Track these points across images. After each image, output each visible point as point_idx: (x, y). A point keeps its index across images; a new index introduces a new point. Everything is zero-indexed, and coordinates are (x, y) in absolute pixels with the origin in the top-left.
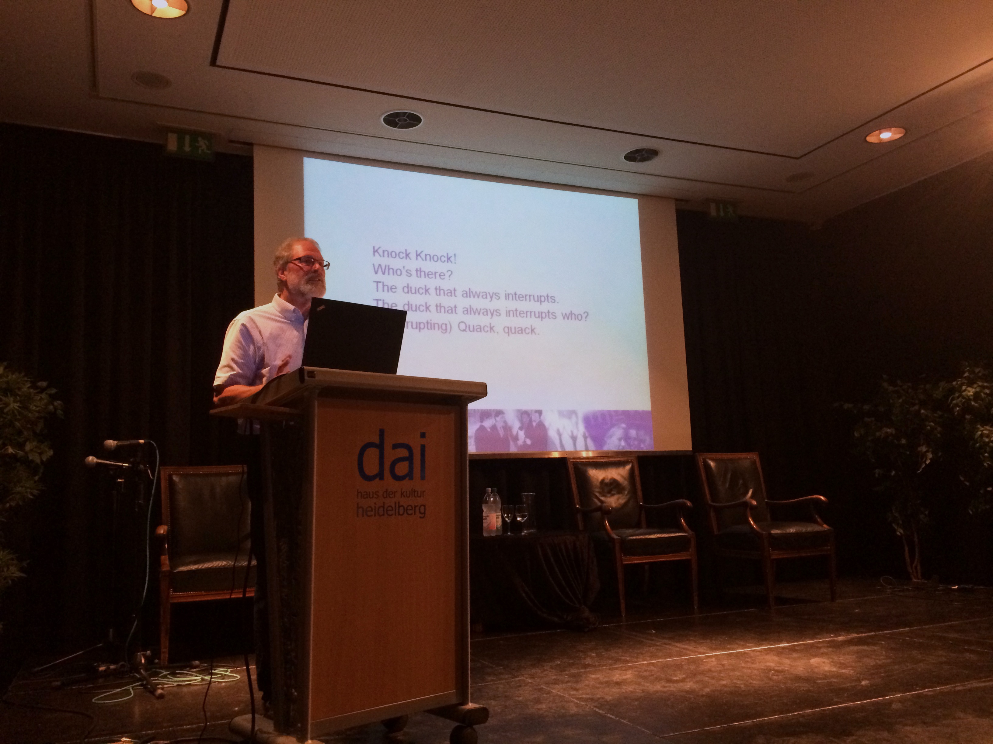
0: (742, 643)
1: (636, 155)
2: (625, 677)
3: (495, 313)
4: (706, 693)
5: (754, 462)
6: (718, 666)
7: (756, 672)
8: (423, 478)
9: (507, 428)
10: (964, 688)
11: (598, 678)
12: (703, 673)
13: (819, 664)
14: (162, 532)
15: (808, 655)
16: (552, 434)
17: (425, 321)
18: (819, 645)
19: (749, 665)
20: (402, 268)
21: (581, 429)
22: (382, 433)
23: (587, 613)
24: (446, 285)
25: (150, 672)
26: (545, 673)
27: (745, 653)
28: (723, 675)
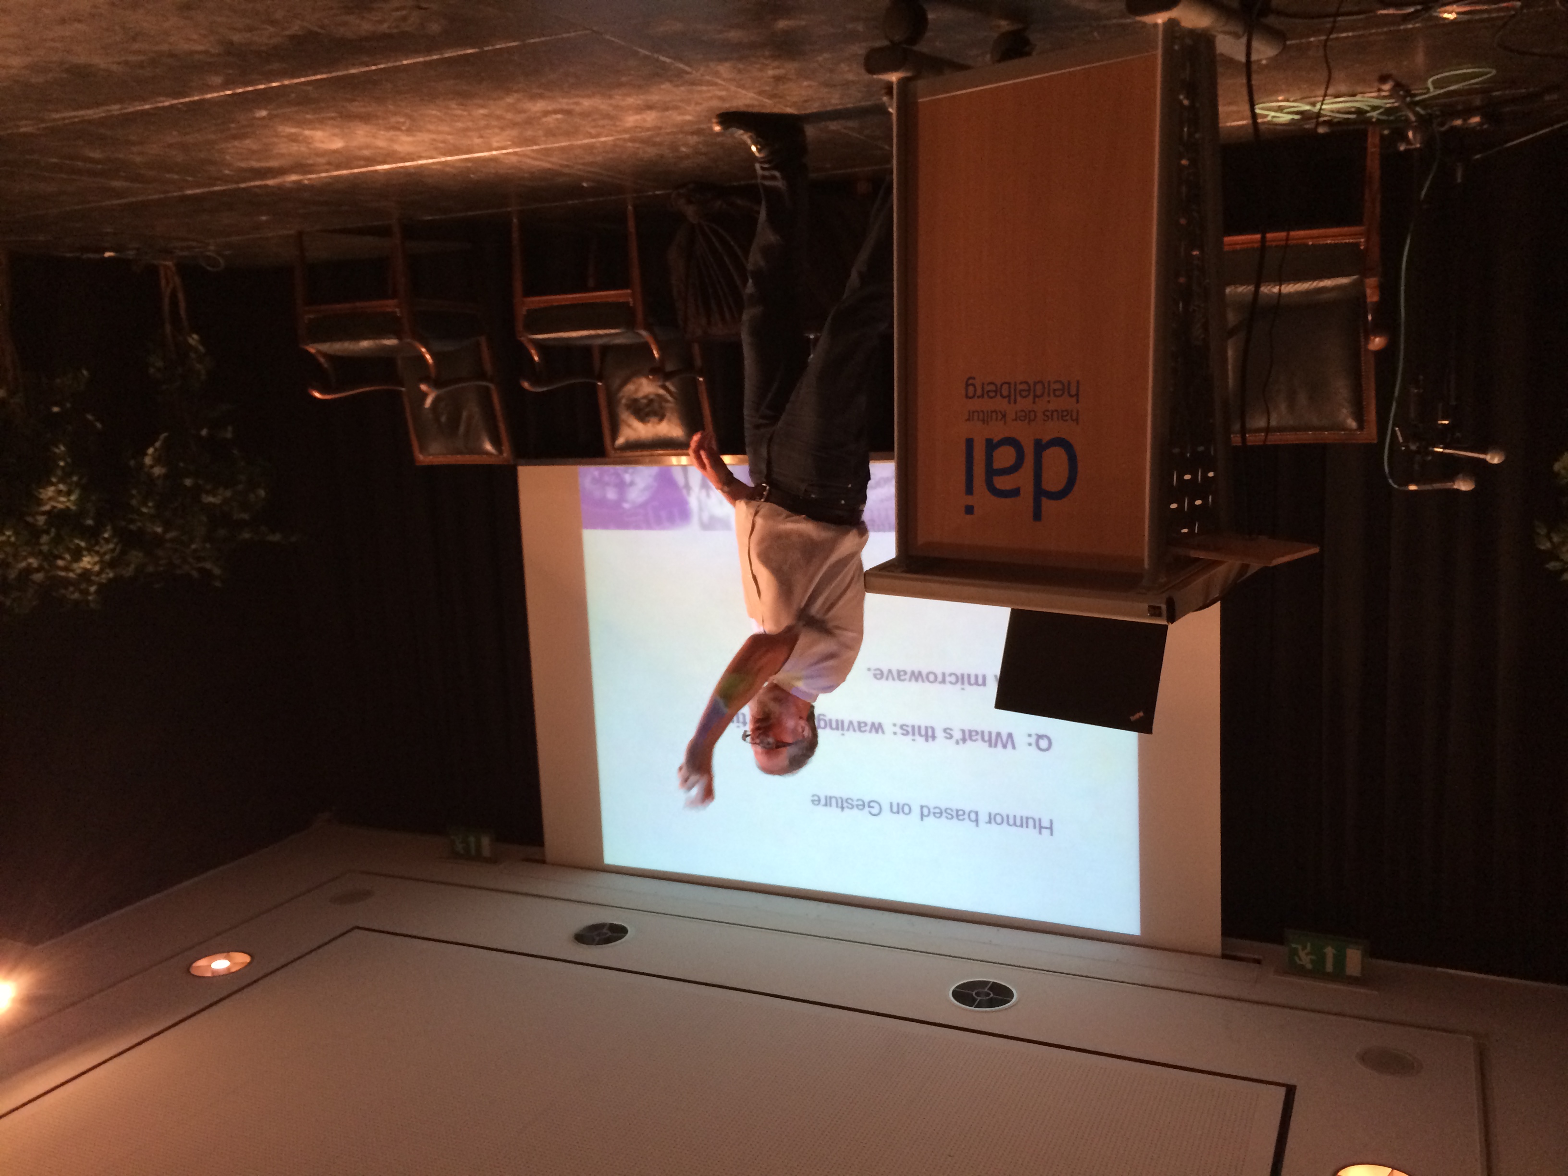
0: (448, 169)
1: (609, 934)
2: (638, 117)
4: (512, 96)
5: (423, 448)
6: (487, 135)
7: (432, 127)
8: (970, 443)
10: (108, 108)
11: (680, 114)
12: (514, 124)
13: (331, 140)
14: (1377, 340)
15: (345, 153)
18: (327, 167)
19: (440, 137)
21: (694, 500)
22: (1037, 515)
23: (690, 211)
25: (1400, 115)
27: (445, 155)
28: (483, 123)
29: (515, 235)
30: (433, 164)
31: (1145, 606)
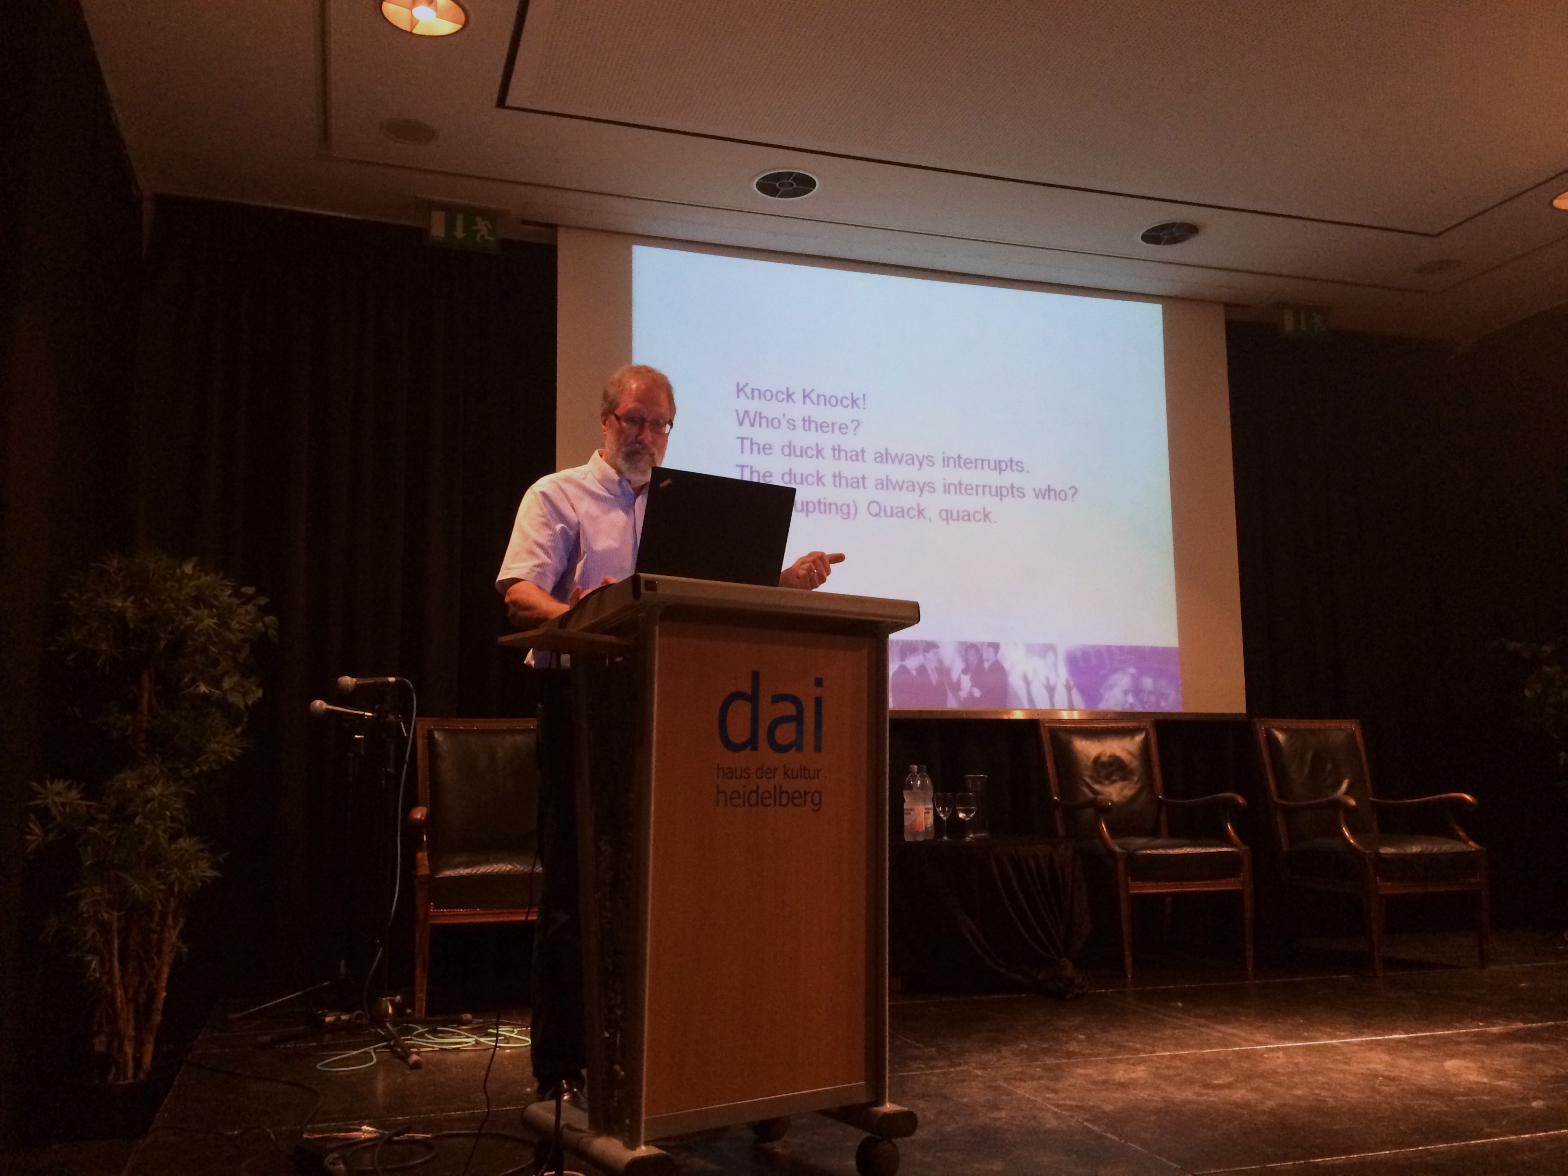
0: (1329, 1030)
1: (1161, 234)
2: (1134, 1075)
3: (924, 488)
4: (1268, 1108)
5: (1352, 735)
6: (1290, 1065)
7: (1352, 1078)
8: (818, 749)
9: (943, 671)
11: (1089, 1075)
12: (1263, 1076)
13: (1458, 1069)
14: (419, 817)
15: (1441, 1054)
16: (1015, 681)
17: (816, 500)
18: (1458, 1040)
19: (1341, 1066)
20: (781, 417)
21: (1062, 675)
22: (756, 676)
23: (1069, 971)
24: (850, 442)
25: (398, 1028)
26: (1003, 1061)
27: (1334, 1047)
28: (1296, 1079)
29: (1250, 953)
30: (1344, 1037)
31: (661, 590)
